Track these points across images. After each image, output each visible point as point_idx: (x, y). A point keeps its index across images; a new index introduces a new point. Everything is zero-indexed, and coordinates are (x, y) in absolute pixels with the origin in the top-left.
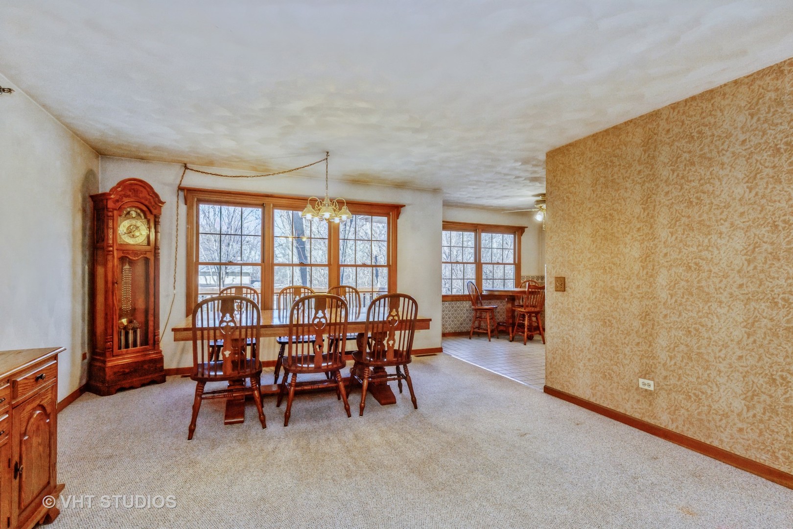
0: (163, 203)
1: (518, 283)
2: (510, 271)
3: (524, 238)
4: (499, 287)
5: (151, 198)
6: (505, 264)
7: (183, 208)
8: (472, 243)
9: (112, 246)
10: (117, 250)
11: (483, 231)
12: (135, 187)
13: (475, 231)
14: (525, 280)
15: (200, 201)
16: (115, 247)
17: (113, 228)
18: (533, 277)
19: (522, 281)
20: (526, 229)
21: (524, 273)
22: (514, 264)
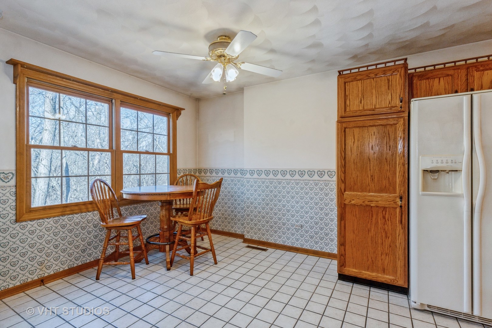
1: (173, 181)
2: (164, 162)
3: (180, 121)
4: (147, 188)
6: (156, 154)
8: (104, 120)
11: (123, 103)
13: (110, 101)
14: (182, 174)
18: (190, 170)
19: (178, 176)
20: (182, 112)
21: (180, 165)
22: (169, 154)
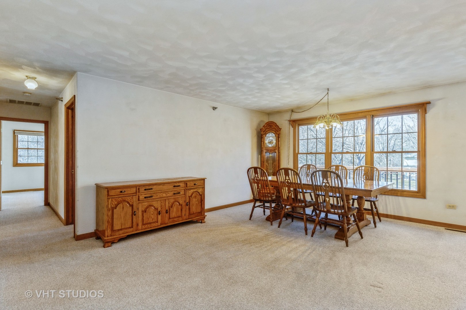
0: (281, 129)
5: (276, 127)
7: (292, 129)
9: (263, 148)
10: (265, 149)
12: (271, 124)
15: (299, 125)
16: (264, 149)
17: (263, 141)
